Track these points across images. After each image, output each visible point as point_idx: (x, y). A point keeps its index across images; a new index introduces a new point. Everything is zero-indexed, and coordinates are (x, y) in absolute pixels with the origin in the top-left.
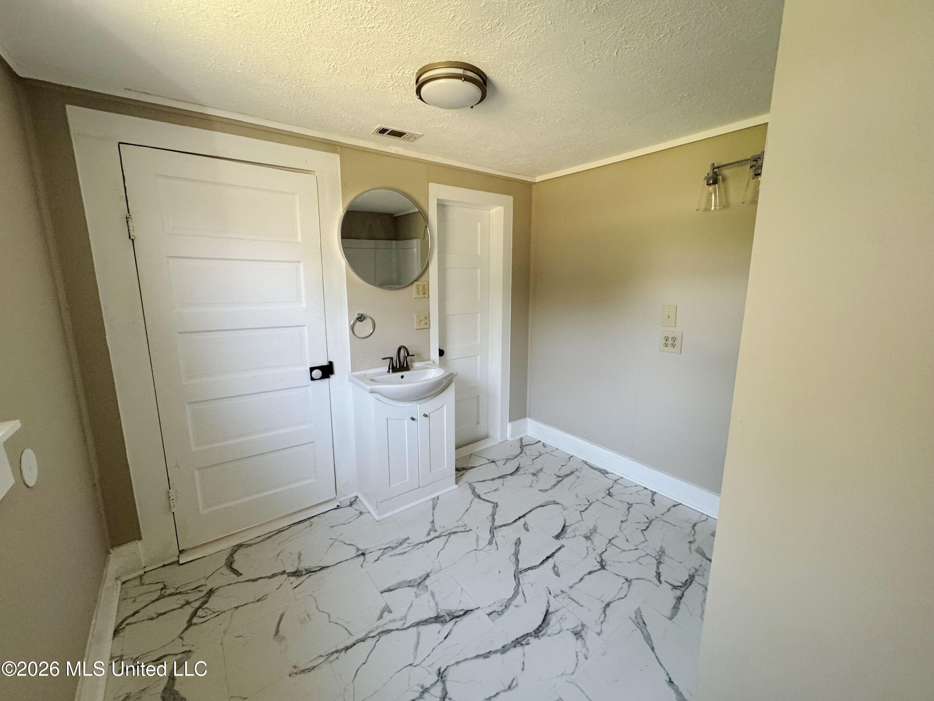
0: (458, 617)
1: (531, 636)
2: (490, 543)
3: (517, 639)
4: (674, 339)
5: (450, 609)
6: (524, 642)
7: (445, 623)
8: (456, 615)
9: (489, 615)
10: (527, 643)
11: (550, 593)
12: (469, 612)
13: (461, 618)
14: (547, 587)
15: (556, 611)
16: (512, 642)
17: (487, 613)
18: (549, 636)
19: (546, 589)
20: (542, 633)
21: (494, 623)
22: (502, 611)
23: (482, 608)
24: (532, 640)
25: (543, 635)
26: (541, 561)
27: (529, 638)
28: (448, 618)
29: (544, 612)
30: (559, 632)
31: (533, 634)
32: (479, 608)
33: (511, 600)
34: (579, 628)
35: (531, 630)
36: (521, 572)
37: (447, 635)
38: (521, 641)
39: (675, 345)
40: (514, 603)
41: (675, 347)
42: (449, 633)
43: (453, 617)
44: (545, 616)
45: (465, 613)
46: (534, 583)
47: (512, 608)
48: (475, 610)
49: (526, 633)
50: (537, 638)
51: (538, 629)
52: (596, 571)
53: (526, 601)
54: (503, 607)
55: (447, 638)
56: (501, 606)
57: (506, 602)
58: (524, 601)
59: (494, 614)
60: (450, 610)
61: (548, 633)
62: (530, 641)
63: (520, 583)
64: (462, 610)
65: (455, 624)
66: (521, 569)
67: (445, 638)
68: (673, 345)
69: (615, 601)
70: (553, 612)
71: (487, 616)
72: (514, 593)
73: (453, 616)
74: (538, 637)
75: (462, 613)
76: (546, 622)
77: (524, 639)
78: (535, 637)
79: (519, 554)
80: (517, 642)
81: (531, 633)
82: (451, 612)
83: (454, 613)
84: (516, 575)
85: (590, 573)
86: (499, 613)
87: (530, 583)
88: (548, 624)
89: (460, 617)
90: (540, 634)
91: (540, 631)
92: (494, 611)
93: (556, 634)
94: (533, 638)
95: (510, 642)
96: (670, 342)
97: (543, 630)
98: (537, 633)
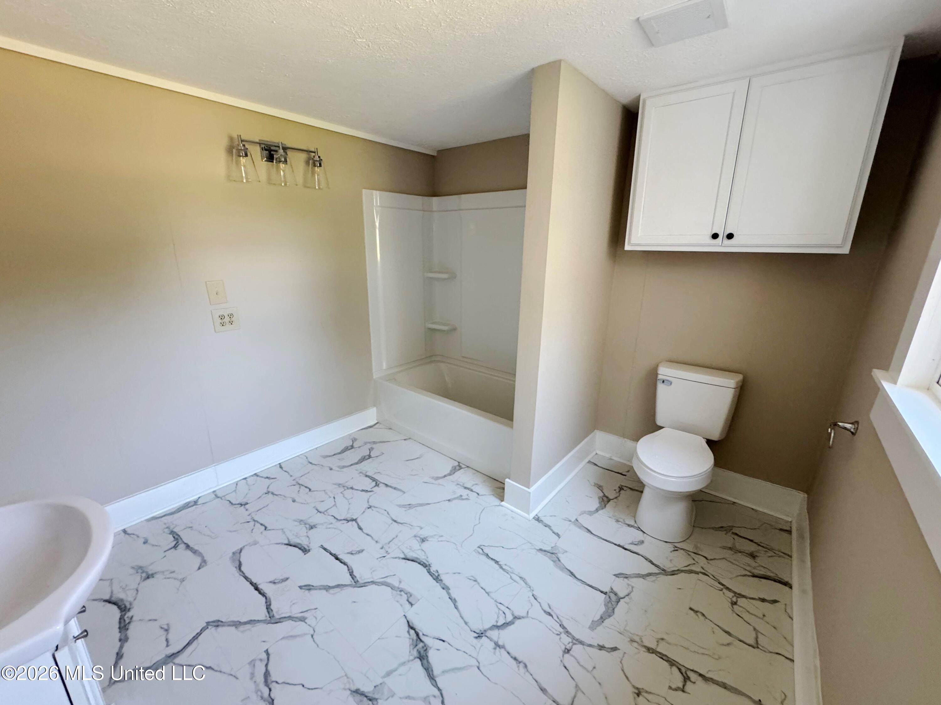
0: (417, 635)
1: (429, 569)
2: (303, 619)
3: (434, 579)
4: (231, 316)
5: (408, 645)
6: (437, 574)
7: (427, 646)
8: (415, 637)
9: (412, 605)
10: (436, 572)
11: (384, 557)
12: (411, 624)
13: (419, 632)
14: (377, 559)
15: (403, 552)
16: (437, 582)
17: (411, 606)
18: (427, 557)
19: (379, 559)
20: (425, 562)
21: (421, 598)
22: (406, 594)
23: (404, 612)
24: (433, 569)
25: (428, 562)
26: (342, 565)
27: (432, 571)
28: (421, 645)
29: (404, 561)
30: (423, 551)
31: (427, 568)
32: (404, 615)
33: (393, 588)
34: (418, 539)
35: (424, 570)
36: (356, 582)
37: (440, 640)
38: (436, 576)
39: (232, 322)
40: (396, 584)
41: (233, 323)
42: (438, 639)
43: (419, 640)
44: (408, 560)
45: (412, 628)
46: (371, 569)
47: (402, 586)
48: (408, 619)
49: (428, 574)
50: (431, 565)
51: (422, 565)
52: (358, 525)
53: (394, 574)
54: (402, 593)
55: (444, 639)
56: (401, 595)
57: (396, 591)
58: (394, 576)
59: (410, 600)
60: (410, 645)
61: (425, 557)
62: (435, 569)
63: (372, 582)
64: (408, 632)
65: (427, 636)
66: (351, 582)
67: (444, 641)
68: (230, 322)
69: (390, 516)
70: (405, 555)
71: (414, 606)
72: (384, 586)
73: (417, 640)
74: (429, 565)
75: (412, 632)
76: (415, 559)
77: (434, 574)
78: (430, 567)
79: (327, 585)
80: (437, 579)
81: (427, 570)
82: (412, 644)
83: (413, 640)
84: (360, 586)
85: (360, 528)
86: (409, 595)
87: (372, 573)
88: (417, 558)
89: (417, 632)
90: (427, 563)
91: (424, 563)
92: (408, 600)
93: (425, 553)
94: (431, 568)
95: (438, 584)
96: (227, 319)
97: (422, 562)
98: (425, 565)
